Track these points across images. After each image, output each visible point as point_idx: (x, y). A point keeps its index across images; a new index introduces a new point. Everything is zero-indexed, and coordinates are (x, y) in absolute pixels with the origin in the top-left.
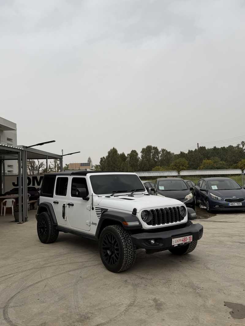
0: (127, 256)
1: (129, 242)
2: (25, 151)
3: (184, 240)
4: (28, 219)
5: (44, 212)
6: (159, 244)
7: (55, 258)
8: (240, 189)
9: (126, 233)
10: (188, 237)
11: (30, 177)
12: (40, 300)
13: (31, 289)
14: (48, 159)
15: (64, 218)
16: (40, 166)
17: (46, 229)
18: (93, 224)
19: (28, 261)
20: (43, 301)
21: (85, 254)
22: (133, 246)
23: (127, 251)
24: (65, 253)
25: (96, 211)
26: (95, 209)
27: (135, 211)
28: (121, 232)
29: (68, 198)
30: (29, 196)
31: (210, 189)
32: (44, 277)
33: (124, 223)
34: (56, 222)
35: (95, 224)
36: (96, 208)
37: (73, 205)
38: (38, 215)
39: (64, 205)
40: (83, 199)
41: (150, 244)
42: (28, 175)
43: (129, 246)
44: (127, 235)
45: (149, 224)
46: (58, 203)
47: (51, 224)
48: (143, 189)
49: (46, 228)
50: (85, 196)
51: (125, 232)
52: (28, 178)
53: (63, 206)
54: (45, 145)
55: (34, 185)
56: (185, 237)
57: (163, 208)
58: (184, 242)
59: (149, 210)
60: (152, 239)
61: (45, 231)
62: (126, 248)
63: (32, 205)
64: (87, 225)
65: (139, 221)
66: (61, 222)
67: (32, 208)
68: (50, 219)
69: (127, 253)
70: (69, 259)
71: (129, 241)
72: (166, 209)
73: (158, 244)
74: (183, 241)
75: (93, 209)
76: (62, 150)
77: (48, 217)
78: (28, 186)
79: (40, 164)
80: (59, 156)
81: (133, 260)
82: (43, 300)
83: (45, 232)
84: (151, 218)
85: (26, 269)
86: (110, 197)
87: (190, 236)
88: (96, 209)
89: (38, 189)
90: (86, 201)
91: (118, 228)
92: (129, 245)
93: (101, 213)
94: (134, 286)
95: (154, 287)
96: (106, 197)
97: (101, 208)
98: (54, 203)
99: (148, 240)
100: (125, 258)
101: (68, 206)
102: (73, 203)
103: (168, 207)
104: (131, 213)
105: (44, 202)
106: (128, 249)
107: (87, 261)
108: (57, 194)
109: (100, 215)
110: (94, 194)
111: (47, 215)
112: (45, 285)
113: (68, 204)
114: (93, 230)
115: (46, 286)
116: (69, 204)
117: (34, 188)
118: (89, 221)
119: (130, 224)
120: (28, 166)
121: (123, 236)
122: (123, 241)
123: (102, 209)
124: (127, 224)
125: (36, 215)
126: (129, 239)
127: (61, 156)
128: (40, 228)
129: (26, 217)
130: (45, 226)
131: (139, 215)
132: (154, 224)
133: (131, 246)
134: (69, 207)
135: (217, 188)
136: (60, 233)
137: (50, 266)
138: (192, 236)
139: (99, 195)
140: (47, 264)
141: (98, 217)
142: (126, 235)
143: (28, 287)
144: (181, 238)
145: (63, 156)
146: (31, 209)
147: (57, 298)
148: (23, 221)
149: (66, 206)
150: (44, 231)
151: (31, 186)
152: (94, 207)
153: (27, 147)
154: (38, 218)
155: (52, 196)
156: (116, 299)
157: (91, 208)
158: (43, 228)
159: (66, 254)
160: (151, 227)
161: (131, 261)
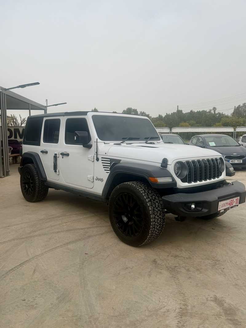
0: (155, 225)
1: (157, 206)
2: (3, 94)
3: (231, 203)
4: (10, 173)
5: (29, 164)
6: (202, 209)
7: (46, 223)
8: (238, 146)
9: (152, 193)
10: (235, 199)
11: (11, 129)
12: (26, 301)
13: (12, 278)
14: (31, 110)
15: (56, 171)
16: (22, 122)
17: (31, 185)
18: (97, 179)
19: (9, 226)
20: (31, 304)
21: (85, 216)
22: (162, 211)
23: (155, 218)
24: (58, 215)
25: (103, 163)
26: (100, 159)
27: (165, 162)
28: (145, 192)
29: (61, 146)
30: (11, 149)
31: (208, 146)
32: (32, 254)
33: (151, 179)
34: (45, 177)
35: (102, 180)
36: (102, 158)
37: (68, 155)
38: (21, 167)
39: (56, 154)
40: (84, 146)
41: (190, 210)
42: (8, 126)
43: (157, 212)
44: (154, 197)
45: (183, 180)
46: (46, 152)
47: (38, 179)
48: (158, 138)
49: (32, 183)
50: (86, 142)
51: (150, 191)
52: (8, 130)
53: (54, 157)
54: (27, 87)
55: (16, 137)
56: (232, 199)
57: (201, 159)
58: (231, 205)
59: (184, 162)
60: (192, 203)
61: (31, 187)
62: (154, 214)
63: (15, 158)
64: (89, 180)
65: (171, 176)
66: (51, 176)
67: (15, 162)
68: (37, 172)
69: (154, 221)
70: (65, 224)
71: (157, 204)
72: (203, 160)
73: (200, 209)
74: (229, 204)
75: (98, 159)
76: (47, 100)
77: (34, 170)
78: (9, 139)
79: (22, 120)
80: (43, 106)
81: (161, 230)
82: (32, 302)
83: (31, 189)
84: (186, 173)
85: (5, 240)
86: (122, 144)
87: (237, 198)
88: (102, 160)
89: (20, 143)
90: (88, 149)
91: (140, 186)
92: (157, 210)
93: (109, 165)
94: (171, 271)
95: (201, 273)
96: (114, 144)
97: (109, 159)
98: (41, 153)
99: (187, 205)
100: (152, 228)
101: (61, 156)
102: (68, 153)
103: (206, 158)
104: (159, 165)
105: (29, 152)
106: (155, 215)
107: (90, 228)
108: (45, 141)
109: (108, 168)
110: (99, 140)
111: (33, 168)
112: (34, 268)
113: (61, 154)
114: (98, 188)
115: (35, 270)
116: (63, 154)
117: (16, 141)
118: (92, 176)
119: (161, 180)
120: (10, 121)
121: (149, 198)
122: (149, 205)
123: (111, 160)
124: (156, 181)
125: (19, 168)
126: (157, 202)
127: (46, 107)
128: (25, 183)
129: (7, 170)
130: (31, 181)
131: (171, 168)
132: (190, 182)
133: (159, 212)
134: (63, 158)
135: (215, 145)
136: (50, 190)
137: (40, 235)
138: (239, 198)
139: (106, 142)
140: (35, 231)
141: (105, 170)
142: (152, 196)
143: (7, 273)
144: (228, 201)
145: (48, 107)
146: (13, 163)
147: (55, 297)
148: (4, 175)
149: (58, 156)
150: (29, 187)
151: (13, 138)
152: (100, 157)
153: (6, 90)
154: (21, 171)
155: (38, 144)
156: (154, 300)
157: (95, 158)
158: (28, 184)
159: (60, 217)
160: (186, 185)
161: (158, 232)
